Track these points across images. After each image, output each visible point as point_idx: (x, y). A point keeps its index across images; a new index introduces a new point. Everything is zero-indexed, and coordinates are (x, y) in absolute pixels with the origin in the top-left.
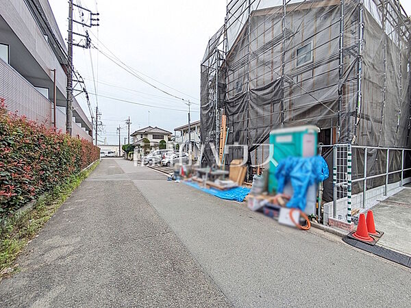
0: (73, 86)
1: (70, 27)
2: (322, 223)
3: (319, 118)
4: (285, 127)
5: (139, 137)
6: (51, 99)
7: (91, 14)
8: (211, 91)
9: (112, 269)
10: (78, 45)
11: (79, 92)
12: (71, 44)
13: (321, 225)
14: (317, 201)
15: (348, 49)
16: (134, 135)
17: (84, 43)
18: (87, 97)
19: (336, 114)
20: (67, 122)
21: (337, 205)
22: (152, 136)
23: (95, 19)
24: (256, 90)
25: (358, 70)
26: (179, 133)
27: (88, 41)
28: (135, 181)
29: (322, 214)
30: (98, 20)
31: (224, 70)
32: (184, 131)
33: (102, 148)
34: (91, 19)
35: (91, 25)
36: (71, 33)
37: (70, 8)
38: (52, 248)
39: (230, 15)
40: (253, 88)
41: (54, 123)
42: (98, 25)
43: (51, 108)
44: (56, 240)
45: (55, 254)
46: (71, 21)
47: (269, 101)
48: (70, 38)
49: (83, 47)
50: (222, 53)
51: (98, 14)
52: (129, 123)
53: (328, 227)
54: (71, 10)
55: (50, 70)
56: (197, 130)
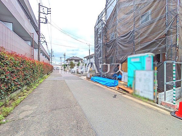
0: (40, 40)
1: (39, 15)
2: (158, 103)
3: (154, 49)
4: (135, 54)
5: (69, 61)
6: (32, 46)
7: (48, 9)
8: (99, 39)
9: (48, 124)
10: (42, 22)
11: (43, 42)
12: (40, 22)
13: (157, 105)
14: (154, 92)
15: (170, 12)
16: (67, 60)
17: (44, 21)
18: (46, 44)
19: (164, 46)
20: (38, 55)
21: (167, 94)
22: (74, 60)
23: (49, 11)
24: (121, 37)
25: (177, 22)
26: (86, 59)
27: (46, 20)
28: (65, 80)
29: (157, 99)
30: (50, 11)
31: (105, 29)
32: (88, 58)
33: (54, 66)
34: (48, 11)
35: (48, 13)
36: (39, 18)
37: (39, 7)
38: (24, 111)
39: (108, 3)
40: (119, 36)
41: (33, 56)
42: (50, 13)
43: (32, 49)
44: (27, 107)
45: (24, 114)
46: (40, 12)
47: (127, 42)
48: (39, 20)
49: (45, 23)
50: (104, 21)
51: (50, 9)
52: (65, 55)
53: (161, 106)
54: (39, 8)
55: (31, 33)
56: (94, 58)
